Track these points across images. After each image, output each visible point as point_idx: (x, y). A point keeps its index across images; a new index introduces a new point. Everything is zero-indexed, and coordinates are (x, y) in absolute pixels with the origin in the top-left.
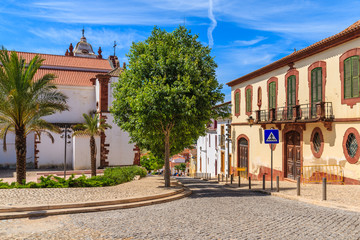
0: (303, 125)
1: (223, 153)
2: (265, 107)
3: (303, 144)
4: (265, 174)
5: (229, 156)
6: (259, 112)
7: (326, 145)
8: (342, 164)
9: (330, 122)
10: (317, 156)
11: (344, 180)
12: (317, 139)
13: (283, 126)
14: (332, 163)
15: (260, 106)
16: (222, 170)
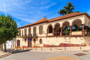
0: (32, 38)
1: (13, 44)
2: (24, 34)
3: (32, 41)
4: (24, 47)
5: (15, 44)
6: (23, 35)
7: (36, 41)
8: (39, 44)
9: (37, 37)
10: (35, 43)
11: (39, 47)
12: (35, 40)
13: (28, 38)
14: (37, 44)
15: (23, 34)
16: (13, 47)
